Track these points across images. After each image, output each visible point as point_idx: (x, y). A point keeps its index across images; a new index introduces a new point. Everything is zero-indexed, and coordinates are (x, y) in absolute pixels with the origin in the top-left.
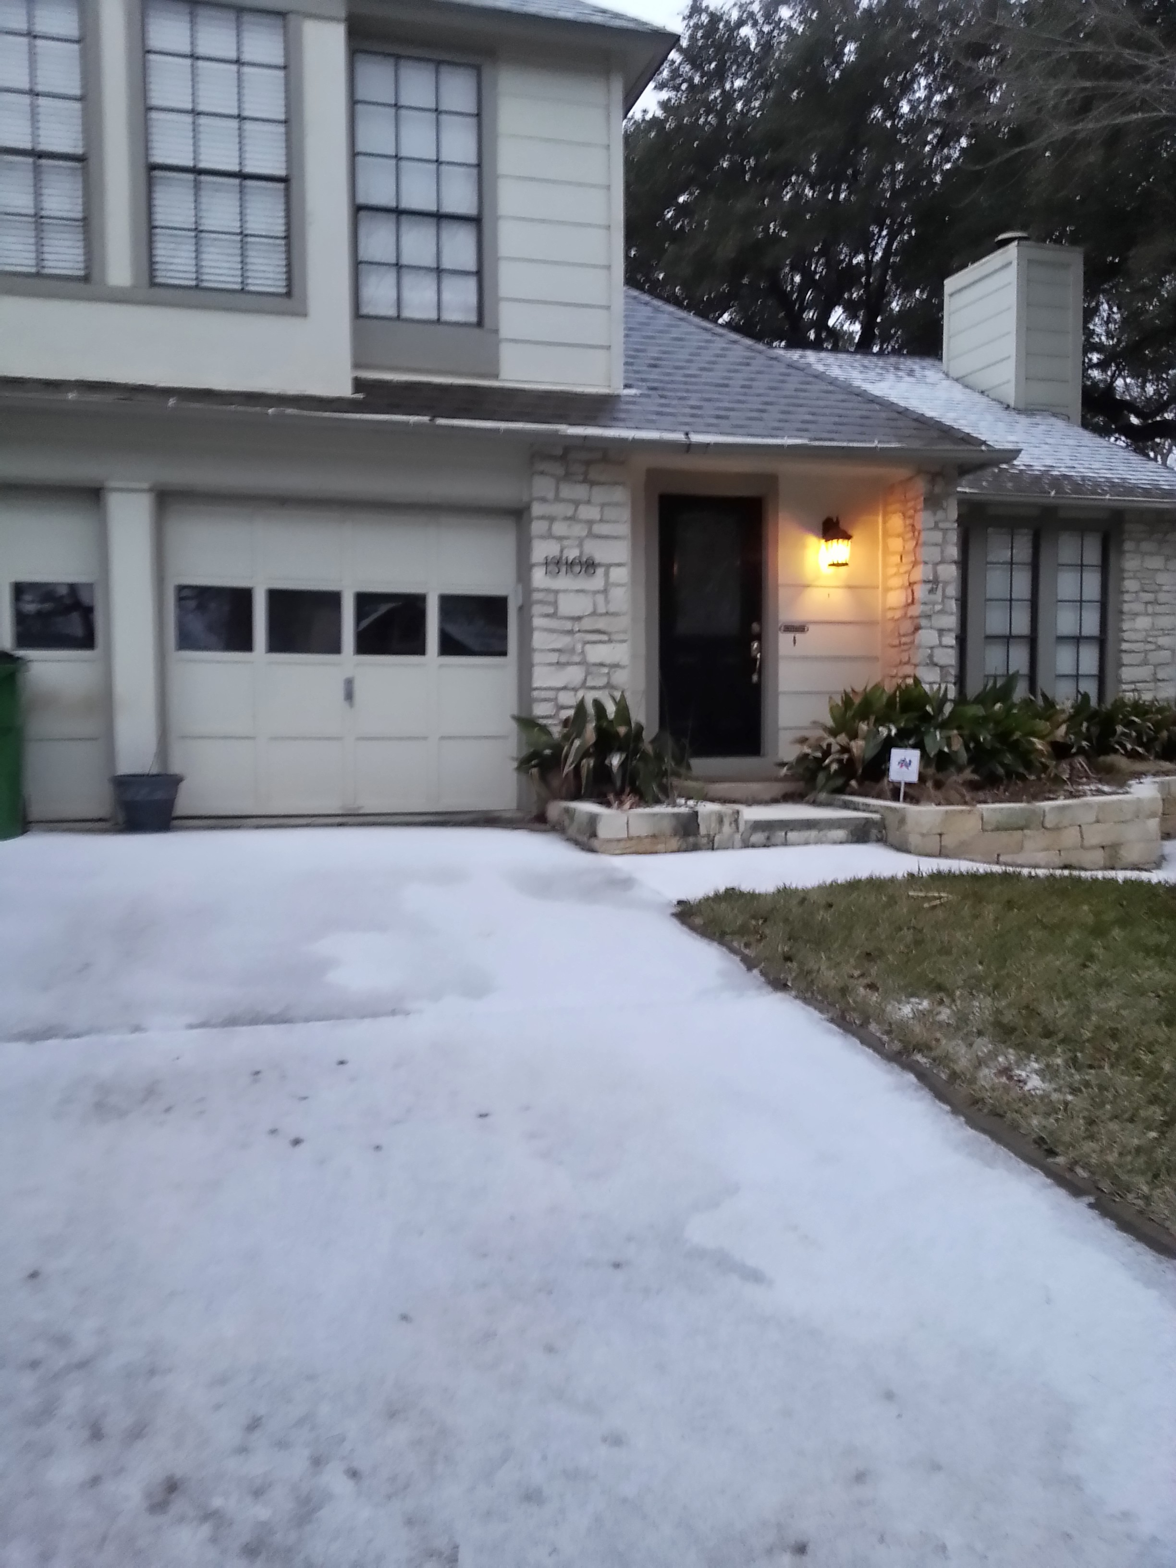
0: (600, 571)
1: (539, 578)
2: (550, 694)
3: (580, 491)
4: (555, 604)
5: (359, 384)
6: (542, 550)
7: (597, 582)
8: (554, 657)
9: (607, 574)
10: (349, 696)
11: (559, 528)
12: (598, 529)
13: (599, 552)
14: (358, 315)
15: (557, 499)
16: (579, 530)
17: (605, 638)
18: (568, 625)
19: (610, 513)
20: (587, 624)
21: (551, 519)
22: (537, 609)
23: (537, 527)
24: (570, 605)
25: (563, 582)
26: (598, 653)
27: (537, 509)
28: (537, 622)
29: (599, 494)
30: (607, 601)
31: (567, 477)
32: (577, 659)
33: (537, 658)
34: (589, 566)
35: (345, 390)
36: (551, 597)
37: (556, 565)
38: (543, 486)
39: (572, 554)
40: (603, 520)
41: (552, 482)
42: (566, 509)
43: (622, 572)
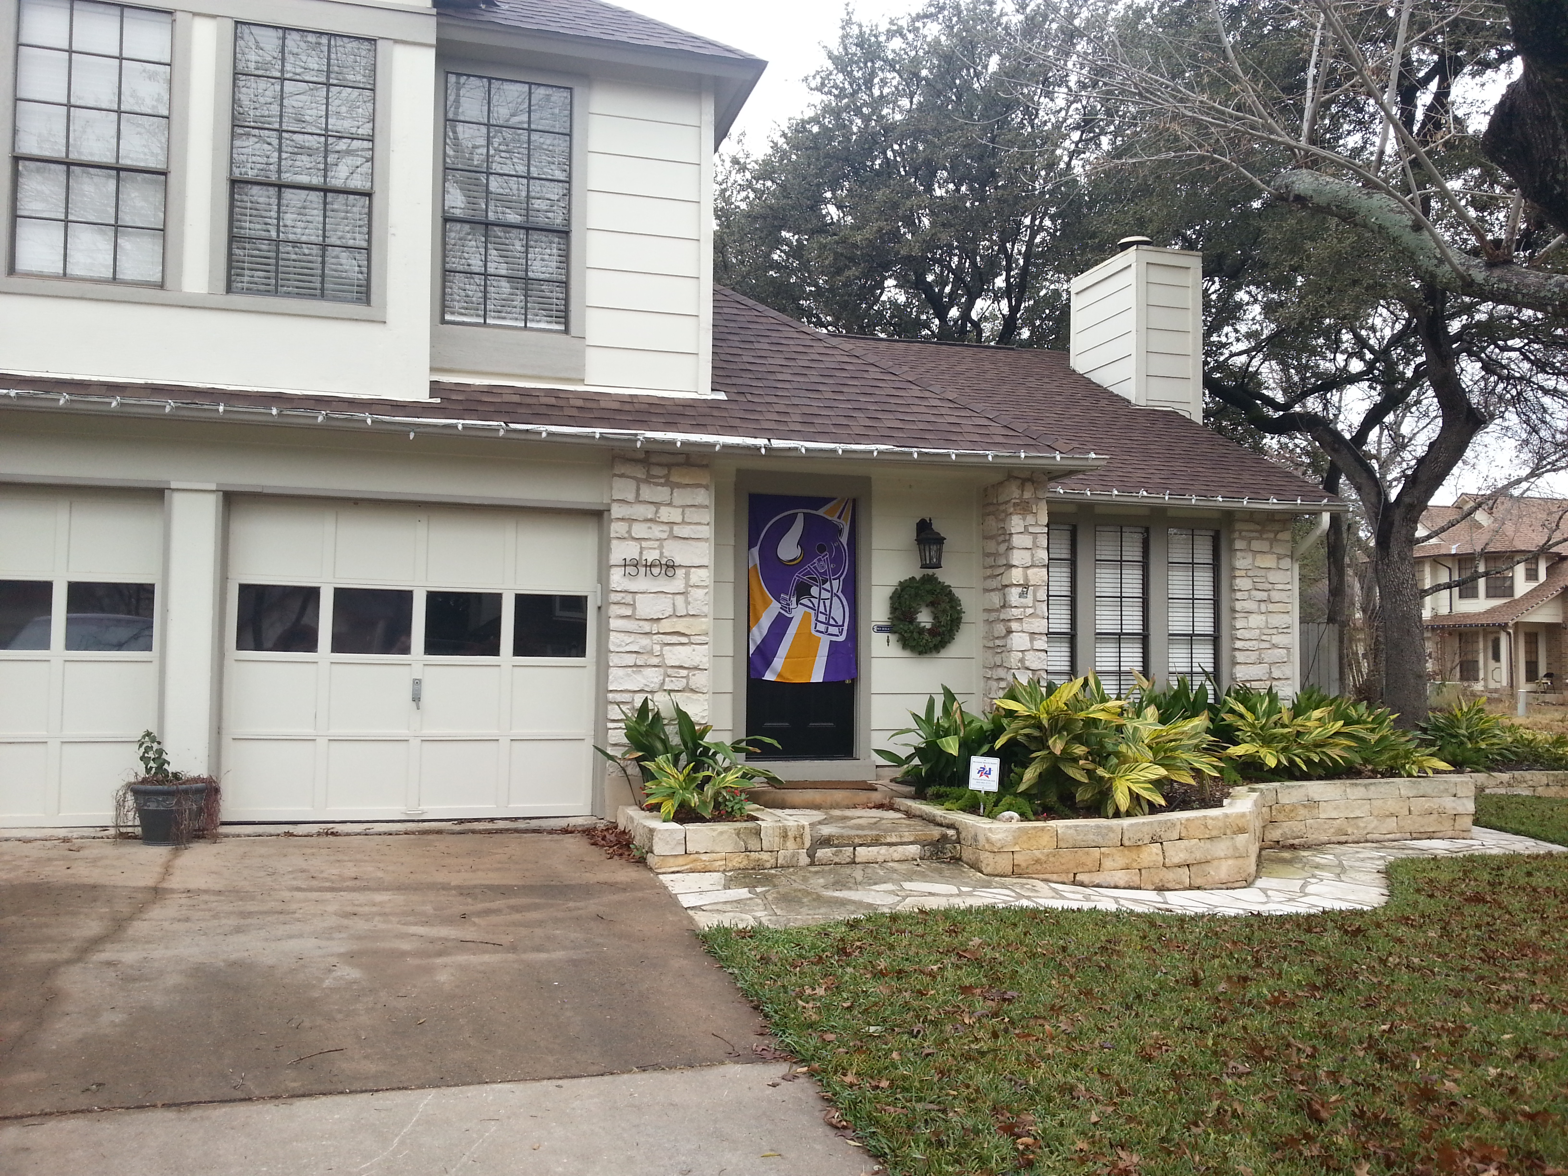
0: (680, 572)
1: (617, 578)
2: (624, 697)
3: (661, 493)
4: (633, 605)
5: (435, 388)
6: (621, 551)
7: (677, 584)
8: (630, 660)
9: (687, 576)
10: (416, 698)
11: (639, 530)
12: (678, 531)
13: (677, 553)
15: (638, 501)
16: (657, 531)
17: (684, 640)
18: (647, 626)
19: (693, 515)
20: (665, 626)
21: (631, 521)
22: (614, 610)
23: (617, 529)
25: (641, 583)
26: (677, 655)
27: (617, 511)
28: (614, 623)
29: (681, 497)
30: (687, 603)
31: (649, 480)
32: (655, 661)
33: (614, 660)
34: (670, 567)
35: (423, 396)
36: (629, 599)
37: (633, 565)
38: (623, 489)
39: (651, 556)
40: (684, 522)
41: (632, 484)
42: (648, 512)
43: (704, 574)
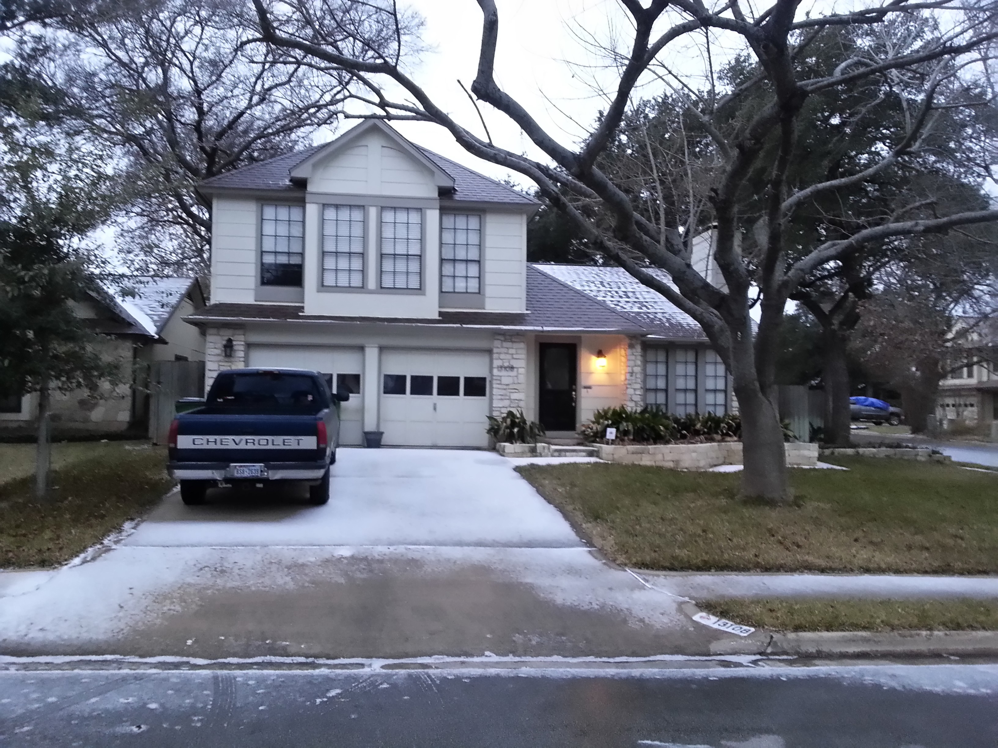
0: (515, 370)
1: (495, 372)
2: (499, 409)
3: (509, 344)
4: (501, 380)
5: (441, 314)
6: (496, 363)
7: (514, 373)
8: (500, 397)
9: (517, 371)
10: (435, 409)
11: (502, 356)
12: (515, 356)
13: (514, 363)
14: (441, 292)
15: (502, 347)
16: (509, 357)
17: (517, 391)
18: (505, 387)
19: (520, 351)
20: (511, 387)
21: (500, 353)
22: (494, 382)
23: (495, 356)
24: (505, 381)
25: (504, 373)
26: (514, 396)
27: (495, 350)
28: (494, 386)
29: (516, 345)
30: (518, 379)
31: (505, 340)
32: (507, 398)
33: (494, 397)
34: (512, 368)
35: (436, 317)
36: (499, 378)
37: (501, 367)
38: (497, 343)
39: (506, 364)
40: (517, 354)
41: (499, 342)
42: (504, 350)
43: (523, 370)
